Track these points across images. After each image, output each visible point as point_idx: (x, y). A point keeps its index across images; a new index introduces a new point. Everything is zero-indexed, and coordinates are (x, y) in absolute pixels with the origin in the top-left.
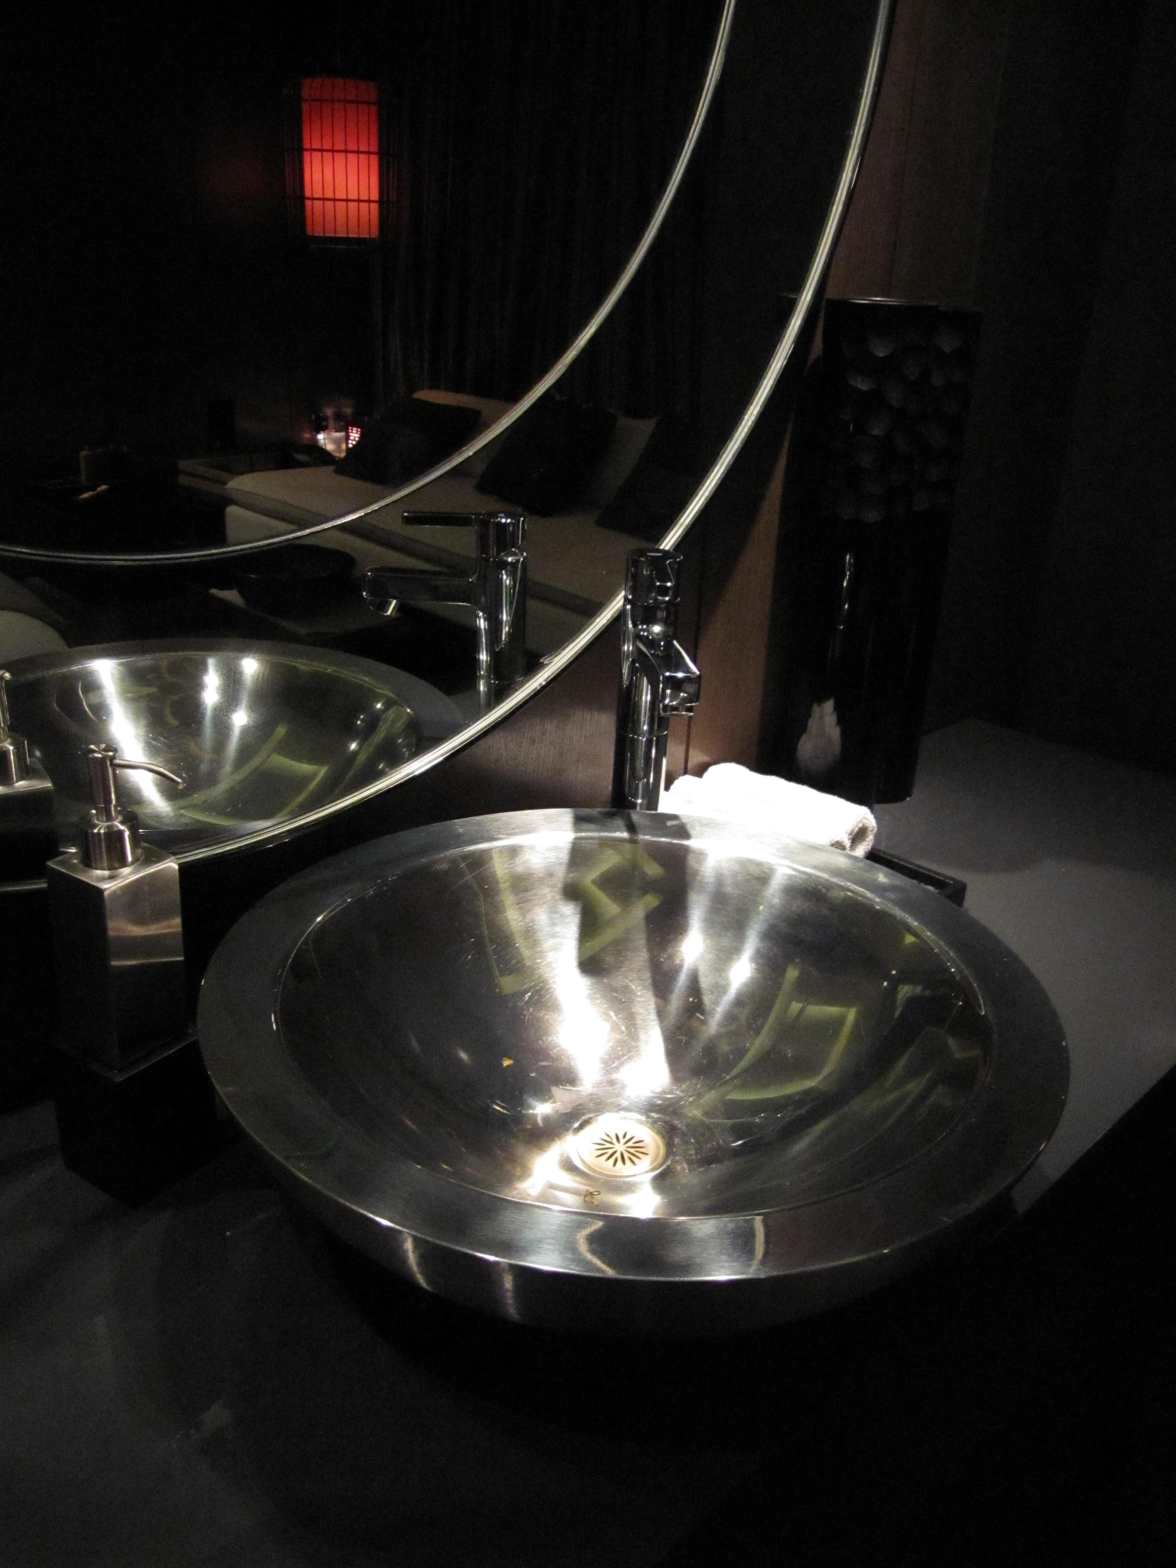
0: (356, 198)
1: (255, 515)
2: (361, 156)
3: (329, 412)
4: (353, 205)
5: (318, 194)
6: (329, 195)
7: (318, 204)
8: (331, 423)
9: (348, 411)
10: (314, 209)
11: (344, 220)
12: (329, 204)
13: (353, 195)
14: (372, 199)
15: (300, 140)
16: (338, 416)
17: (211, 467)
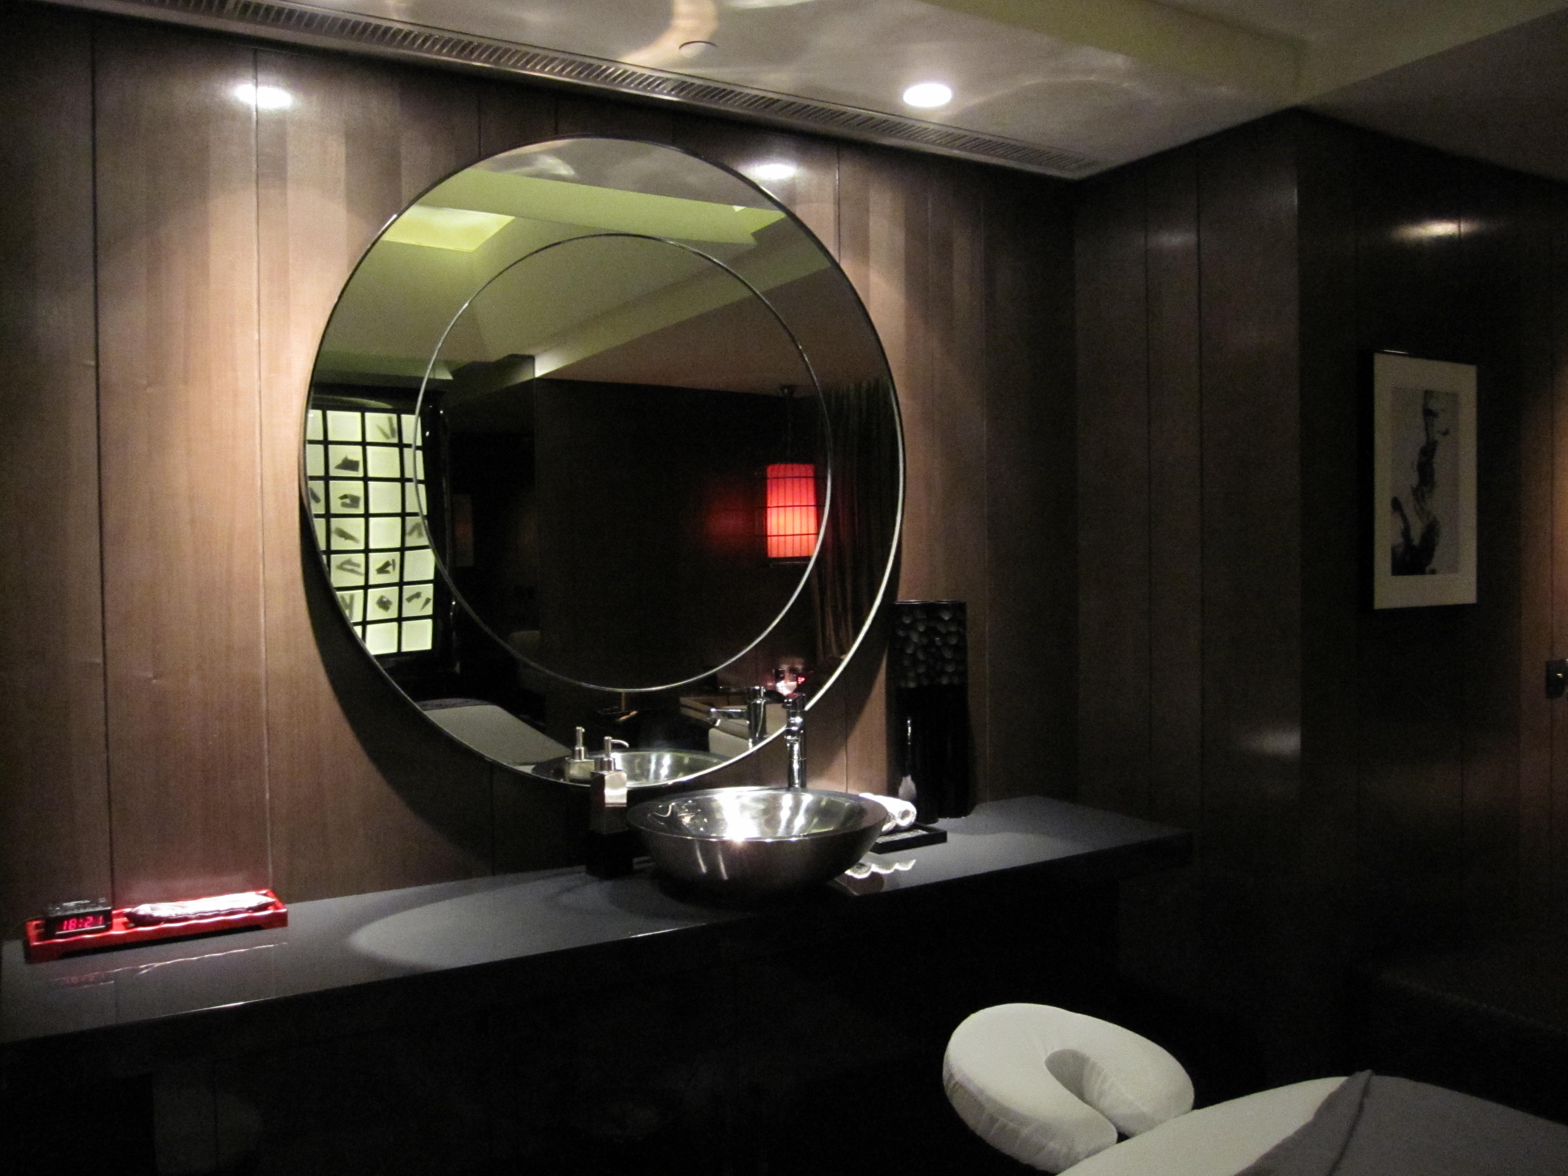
0: (806, 533)
1: (728, 735)
2: (803, 508)
3: (785, 667)
4: (805, 537)
5: (775, 532)
6: (782, 533)
7: (774, 538)
8: (787, 674)
9: (800, 667)
10: (772, 542)
11: (791, 545)
12: (782, 538)
13: (797, 532)
14: (810, 532)
15: (766, 502)
16: (792, 670)
17: (703, 703)
